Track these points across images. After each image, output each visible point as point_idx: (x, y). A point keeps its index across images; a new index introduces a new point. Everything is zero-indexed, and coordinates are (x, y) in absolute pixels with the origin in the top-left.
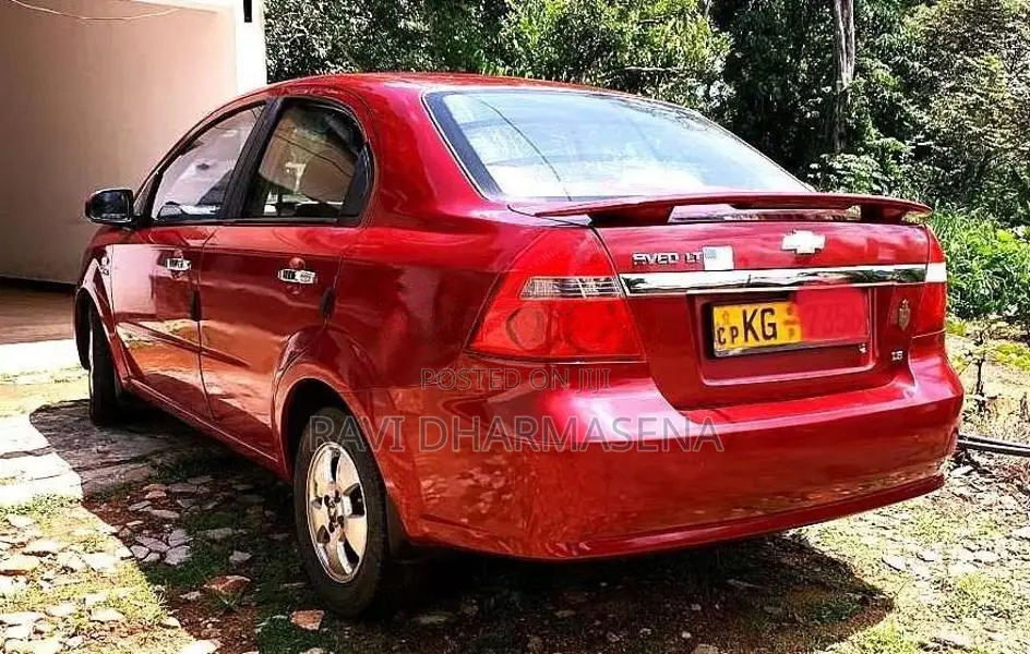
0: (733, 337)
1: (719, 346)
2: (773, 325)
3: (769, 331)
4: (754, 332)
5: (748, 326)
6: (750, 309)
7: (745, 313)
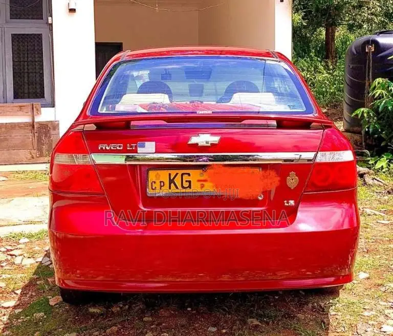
0: (161, 186)
1: (152, 190)
2: (190, 182)
3: (186, 185)
4: (175, 185)
5: (171, 181)
6: (173, 172)
7: (170, 175)
